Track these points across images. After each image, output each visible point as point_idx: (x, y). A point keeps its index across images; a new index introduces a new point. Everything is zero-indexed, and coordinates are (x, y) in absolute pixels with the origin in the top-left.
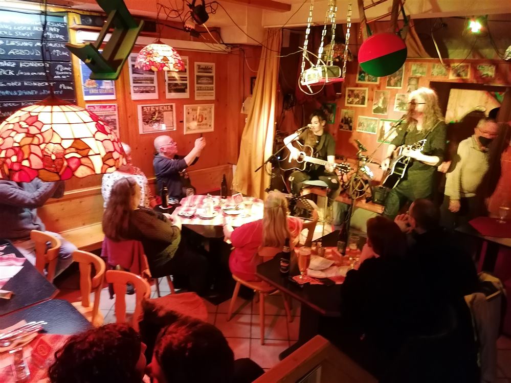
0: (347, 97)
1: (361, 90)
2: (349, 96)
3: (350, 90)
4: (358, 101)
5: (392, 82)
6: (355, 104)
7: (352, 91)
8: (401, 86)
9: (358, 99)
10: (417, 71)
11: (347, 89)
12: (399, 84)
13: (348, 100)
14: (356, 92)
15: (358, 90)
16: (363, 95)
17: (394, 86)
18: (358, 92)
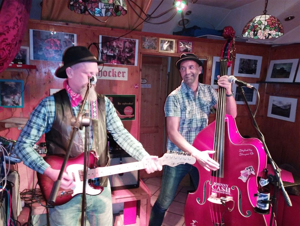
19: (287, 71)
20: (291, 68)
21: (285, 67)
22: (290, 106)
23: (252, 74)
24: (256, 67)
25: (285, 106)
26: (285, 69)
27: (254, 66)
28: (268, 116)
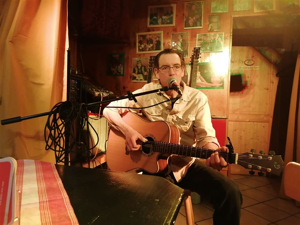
0: (137, 44)
1: (155, 34)
2: (140, 43)
3: (141, 36)
4: (152, 47)
5: (191, 22)
6: (149, 50)
7: (144, 37)
8: (201, 26)
9: (151, 45)
10: (218, 8)
11: (137, 34)
12: (198, 23)
13: (139, 47)
14: (148, 37)
15: (150, 35)
16: (157, 39)
17: (193, 26)
18: (151, 37)
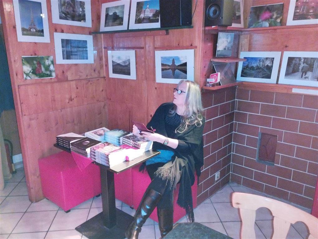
19: (120, 16)
20: (123, 12)
21: (117, 11)
22: (129, 60)
23: (80, 21)
24: (84, 11)
25: (124, 62)
26: (118, 14)
27: (81, 10)
28: (110, 77)
